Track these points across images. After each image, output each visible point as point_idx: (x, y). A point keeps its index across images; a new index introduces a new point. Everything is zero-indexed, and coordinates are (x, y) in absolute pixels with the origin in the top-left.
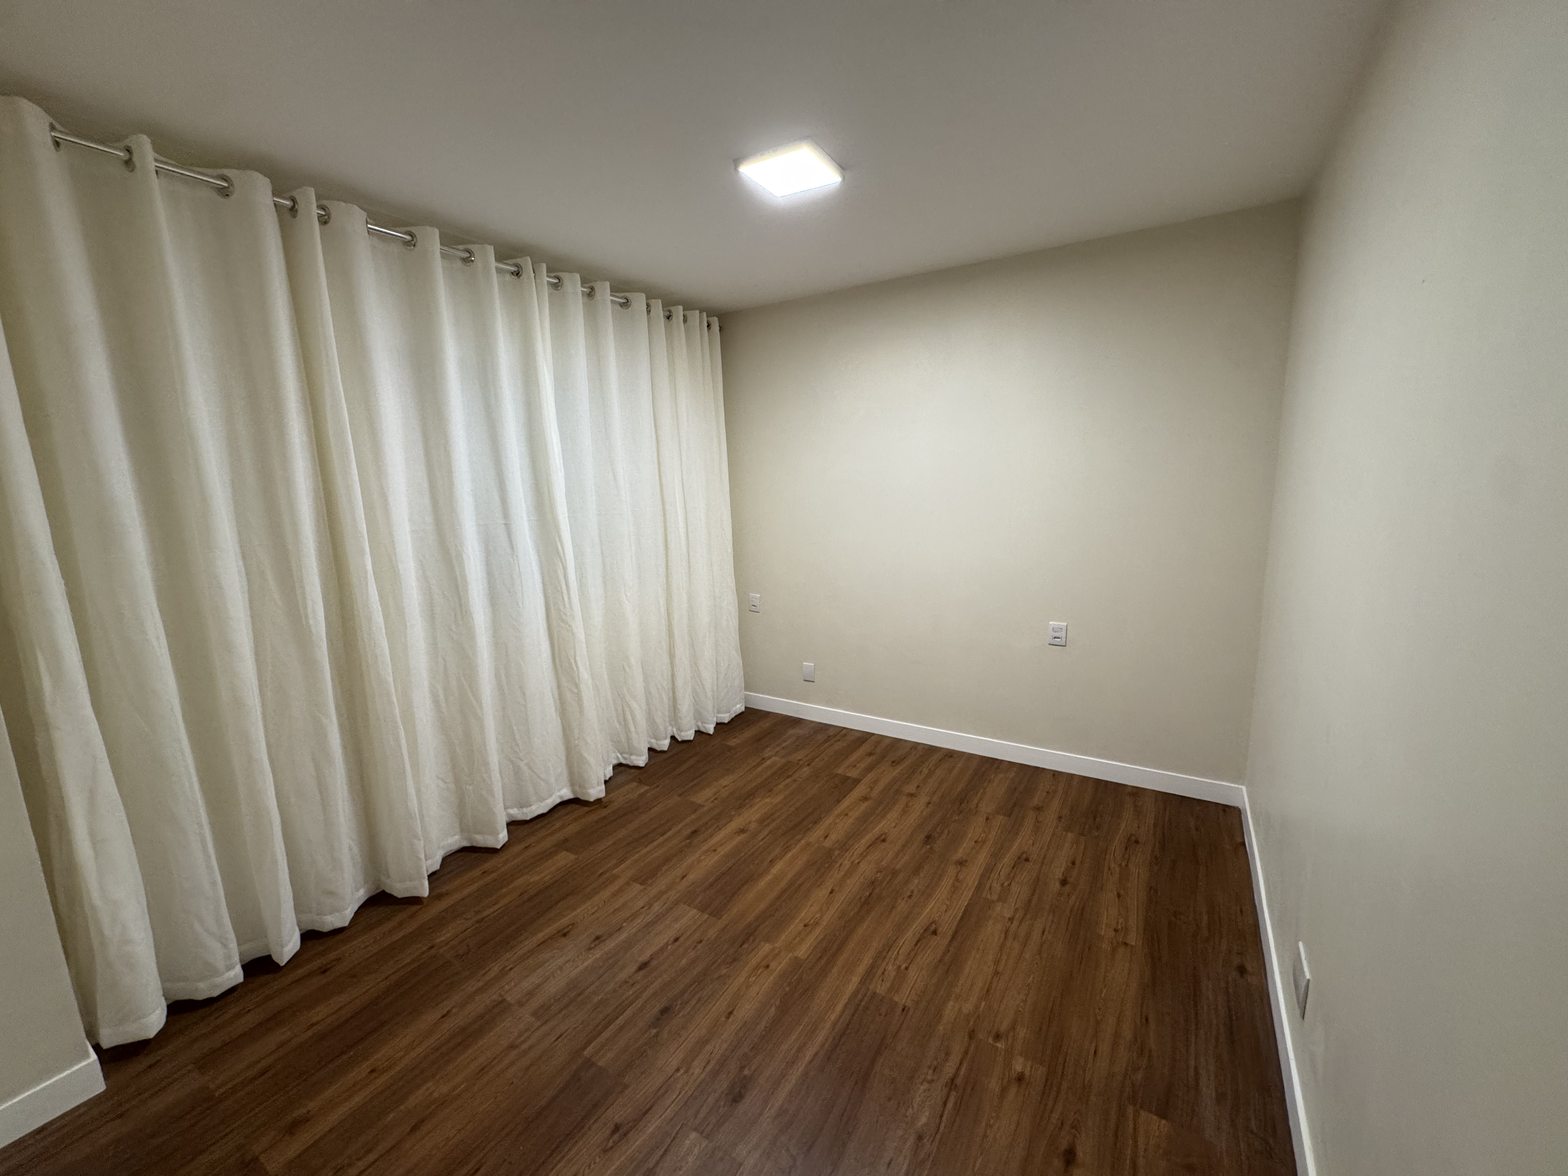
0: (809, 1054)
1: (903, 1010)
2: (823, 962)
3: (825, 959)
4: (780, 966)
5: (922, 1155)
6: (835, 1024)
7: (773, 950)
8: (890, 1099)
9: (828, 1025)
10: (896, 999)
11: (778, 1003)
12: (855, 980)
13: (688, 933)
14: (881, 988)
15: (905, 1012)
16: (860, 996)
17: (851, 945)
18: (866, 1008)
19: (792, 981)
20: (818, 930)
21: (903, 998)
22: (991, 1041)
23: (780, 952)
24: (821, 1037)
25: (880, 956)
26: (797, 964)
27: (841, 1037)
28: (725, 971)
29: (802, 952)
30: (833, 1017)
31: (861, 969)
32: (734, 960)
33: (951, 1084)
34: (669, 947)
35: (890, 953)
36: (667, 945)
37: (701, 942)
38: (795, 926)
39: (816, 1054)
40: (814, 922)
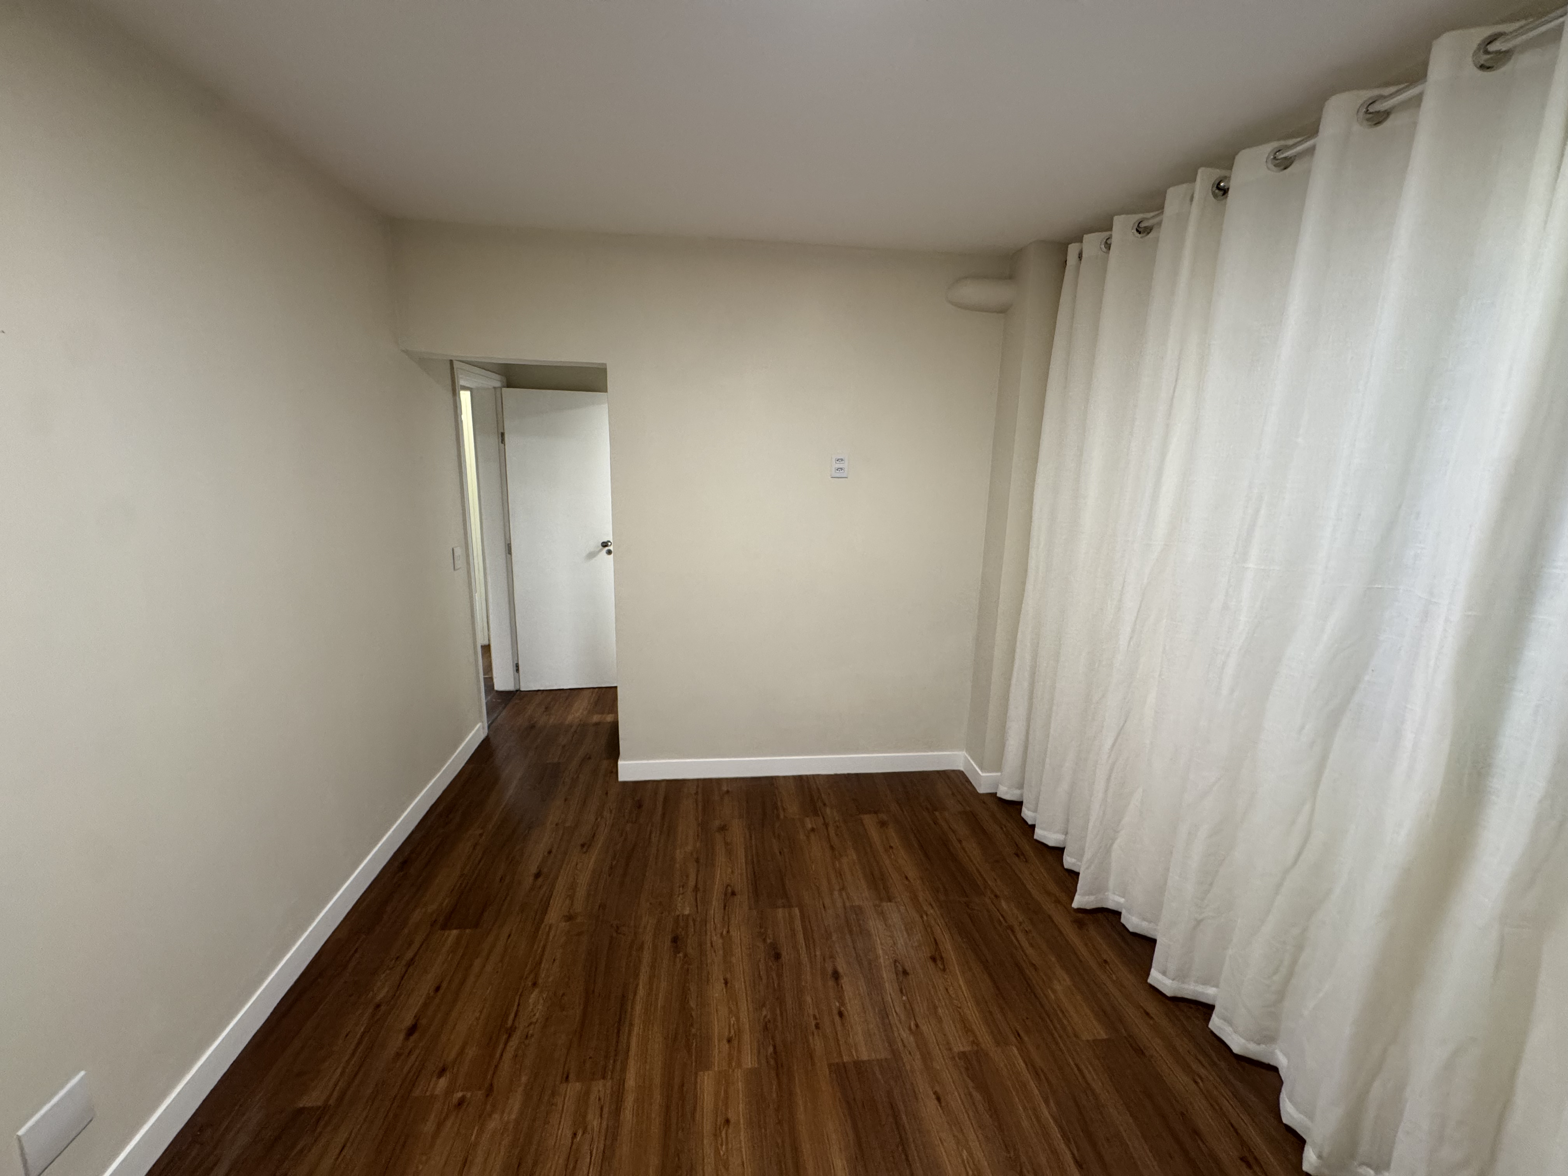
0: (641, 992)
1: (567, 1077)
2: (677, 1081)
3: (676, 1087)
4: (719, 1051)
5: (532, 976)
6: (631, 1025)
7: (739, 1065)
8: (563, 995)
9: (637, 1021)
10: (578, 1085)
11: (693, 1013)
12: (631, 1082)
13: (839, 1028)
14: (601, 1088)
15: (565, 1076)
16: (618, 1067)
17: (656, 1129)
18: (607, 1057)
19: (694, 1041)
20: (707, 1127)
21: (574, 1088)
22: (469, 1095)
23: (730, 1064)
24: (638, 1008)
25: (613, 1134)
26: (703, 1063)
27: (620, 1020)
28: (764, 1013)
29: (707, 1082)
30: (636, 1030)
31: (630, 1100)
32: (766, 1028)
33: (510, 1032)
34: (837, 1004)
35: (602, 1146)
36: (843, 1004)
37: (817, 1026)
38: (739, 1111)
39: (635, 994)
40: (721, 1136)
